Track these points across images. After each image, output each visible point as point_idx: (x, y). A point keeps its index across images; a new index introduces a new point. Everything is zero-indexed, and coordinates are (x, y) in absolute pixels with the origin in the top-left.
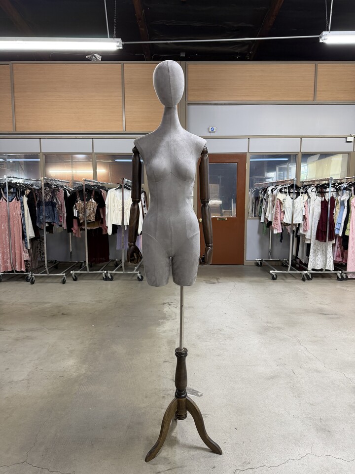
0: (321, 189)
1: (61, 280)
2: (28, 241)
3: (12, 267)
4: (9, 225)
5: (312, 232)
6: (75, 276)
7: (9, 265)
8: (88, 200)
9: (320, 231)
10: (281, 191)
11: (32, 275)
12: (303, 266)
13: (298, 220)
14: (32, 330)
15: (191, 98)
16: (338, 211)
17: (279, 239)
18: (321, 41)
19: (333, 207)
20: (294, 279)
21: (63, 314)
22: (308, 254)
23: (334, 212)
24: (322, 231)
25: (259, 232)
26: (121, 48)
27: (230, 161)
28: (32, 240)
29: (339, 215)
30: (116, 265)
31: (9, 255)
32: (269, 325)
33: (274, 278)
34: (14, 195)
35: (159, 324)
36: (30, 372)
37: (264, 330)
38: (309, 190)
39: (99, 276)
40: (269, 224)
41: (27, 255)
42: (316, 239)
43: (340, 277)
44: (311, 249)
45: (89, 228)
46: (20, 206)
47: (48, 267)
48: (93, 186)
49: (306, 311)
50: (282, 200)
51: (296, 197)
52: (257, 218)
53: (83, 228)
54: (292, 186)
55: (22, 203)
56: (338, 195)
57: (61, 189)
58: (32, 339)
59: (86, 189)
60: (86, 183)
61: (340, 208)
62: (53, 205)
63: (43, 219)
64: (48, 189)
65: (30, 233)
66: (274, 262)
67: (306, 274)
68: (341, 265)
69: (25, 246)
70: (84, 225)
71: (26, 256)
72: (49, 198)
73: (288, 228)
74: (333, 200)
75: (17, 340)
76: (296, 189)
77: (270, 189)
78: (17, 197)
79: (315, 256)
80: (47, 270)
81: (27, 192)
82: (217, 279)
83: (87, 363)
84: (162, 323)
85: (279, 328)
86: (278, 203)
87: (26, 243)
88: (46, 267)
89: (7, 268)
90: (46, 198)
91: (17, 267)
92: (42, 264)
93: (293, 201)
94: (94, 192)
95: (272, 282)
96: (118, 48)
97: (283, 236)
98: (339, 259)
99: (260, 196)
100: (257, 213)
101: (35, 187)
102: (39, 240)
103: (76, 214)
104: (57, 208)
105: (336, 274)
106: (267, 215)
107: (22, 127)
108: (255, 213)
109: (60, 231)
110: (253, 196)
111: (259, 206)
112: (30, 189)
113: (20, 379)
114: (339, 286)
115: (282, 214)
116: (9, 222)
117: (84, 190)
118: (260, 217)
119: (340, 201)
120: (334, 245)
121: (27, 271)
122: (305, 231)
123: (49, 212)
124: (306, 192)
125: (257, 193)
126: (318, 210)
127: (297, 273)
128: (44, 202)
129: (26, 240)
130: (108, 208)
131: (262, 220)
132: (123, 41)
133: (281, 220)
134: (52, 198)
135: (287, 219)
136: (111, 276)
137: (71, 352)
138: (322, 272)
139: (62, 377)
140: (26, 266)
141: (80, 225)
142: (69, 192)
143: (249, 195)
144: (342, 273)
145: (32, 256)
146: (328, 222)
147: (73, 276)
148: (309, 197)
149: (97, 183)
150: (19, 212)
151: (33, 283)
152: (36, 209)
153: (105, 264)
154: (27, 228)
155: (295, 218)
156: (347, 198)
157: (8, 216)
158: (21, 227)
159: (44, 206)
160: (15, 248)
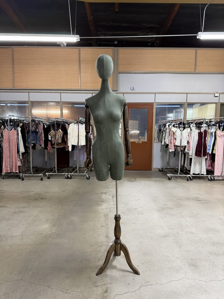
0: (199, 125)
1: (40, 178)
2: (21, 154)
3: (11, 170)
4: (9, 145)
5: (193, 151)
6: (49, 176)
7: (9, 168)
8: (57, 130)
10: (174, 126)
11: (22, 175)
12: (188, 172)
13: (184, 143)
14: (23, 207)
15: (120, 69)
16: (209, 138)
17: (174, 155)
18: (198, 38)
19: (205, 136)
20: (182, 180)
21: (42, 198)
22: (190, 165)
23: (206, 139)
24: (199, 151)
25: (161, 151)
26: (79, 40)
27: (143, 107)
28: (23, 154)
29: (209, 141)
30: (74, 169)
31: (9, 163)
32: (165, 206)
33: (169, 179)
34: (13, 126)
35: (99, 205)
36: (23, 231)
37: (162, 209)
38: (191, 126)
39: (63, 176)
40: (167, 146)
41: (20, 162)
42: (195, 155)
43: (210, 179)
44: (192, 161)
45: (58, 147)
46: (16, 133)
47: (32, 170)
48: (61, 122)
50: (174, 131)
51: (183, 130)
52: (160, 142)
53: (54, 147)
54: (181, 123)
55: (18, 131)
56: (209, 129)
57: (41, 123)
58: (23, 212)
59: (57, 123)
60: (57, 120)
61: (210, 137)
62: (37, 133)
63: (30, 141)
64: (33, 123)
65: (22, 150)
66: (170, 169)
67: (189, 177)
68: (210, 172)
69: (19, 157)
70: (55, 145)
71: (19, 164)
72: (34, 128)
73: (179, 148)
74: (205, 131)
75: (15, 213)
76: (183, 125)
77: (167, 124)
78: (14, 128)
79: (195, 166)
80: (32, 172)
81: (21, 124)
82: (135, 179)
83: (56, 226)
84: (101, 204)
85: (171, 208)
86: (172, 133)
87: (19, 156)
88: (31, 170)
89: (8, 170)
90: (32, 129)
91: (14, 170)
92: (28, 169)
93: (181, 132)
94: (61, 125)
95: (168, 181)
96: (77, 41)
97: (175, 153)
98: (210, 168)
99: (162, 129)
100: (160, 139)
101: (25, 121)
102: (27, 154)
103: (50, 139)
104: (39, 135)
106: (166, 140)
107: (18, 85)
108: (159, 139)
109: (40, 149)
110: (157, 129)
111: (161, 135)
112: (22, 123)
113: (17, 235)
114: (209, 184)
115: (175, 140)
116: (9, 143)
117: (55, 124)
118: (162, 142)
119: (210, 133)
120: (206, 159)
121: (19, 172)
122: (189, 150)
123: (34, 137)
124: (189, 127)
125: (160, 126)
126: (196, 138)
127: (183, 176)
128: (31, 131)
129: (20, 154)
130: (69, 135)
131: (163, 144)
132: (80, 36)
133: (174, 144)
134: (36, 129)
135: (178, 143)
136: (70, 176)
137: (47, 220)
138: (199, 176)
139: (42, 234)
140: (19, 170)
141: (52, 145)
142: (46, 125)
143: (155, 128)
144: (211, 176)
145: (23, 163)
146: (203, 145)
147: (48, 176)
148: (191, 130)
149: (63, 120)
150: (16, 136)
151: (23, 180)
152: (26, 135)
153: (67, 169)
154: (20, 147)
155: (183, 142)
156: (214, 131)
157: (9, 139)
158: (16, 145)
159: (31, 133)
160: (13, 159)
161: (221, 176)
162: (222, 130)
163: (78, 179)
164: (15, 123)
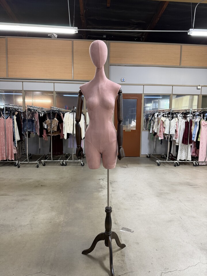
0: (185, 114)
1: (36, 165)
2: (16, 142)
3: (6, 158)
4: (5, 133)
5: (180, 139)
7: (4, 156)
8: (53, 119)
9: (184, 139)
10: (163, 116)
11: (18, 163)
12: (174, 158)
13: (173, 132)
14: (25, 195)
15: (111, 62)
17: (161, 142)
18: (188, 34)
19: (191, 125)
20: (169, 165)
21: (42, 186)
22: (177, 151)
23: (192, 128)
24: (185, 139)
26: (77, 32)
27: (133, 98)
28: (18, 142)
29: (194, 130)
31: (5, 150)
32: (161, 191)
34: (9, 115)
35: (99, 191)
36: (31, 220)
37: (160, 195)
38: (178, 115)
41: (16, 150)
42: (182, 143)
43: (195, 164)
44: (179, 148)
45: (53, 135)
46: (12, 121)
47: (28, 157)
48: (56, 111)
49: (180, 184)
50: (164, 121)
51: (172, 120)
52: (148, 130)
53: (49, 135)
54: (169, 113)
55: (13, 120)
56: (193, 118)
57: (36, 112)
58: (26, 200)
59: (52, 112)
60: (52, 109)
61: (195, 126)
62: (33, 121)
63: (26, 129)
64: (29, 112)
65: (18, 138)
66: (157, 156)
67: (176, 162)
68: (195, 158)
69: (15, 145)
70: (50, 133)
71: (15, 151)
72: (30, 117)
73: (166, 136)
74: (191, 121)
75: (18, 201)
76: (171, 114)
77: (156, 114)
78: (10, 116)
79: (181, 153)
81: (16, 113)
82: (127, 165)
83: (63, 214)
84: (101, 190)
85: (168, 193)
86: (162, 123)
87: (15, 143)
89: (3, 158)
90: (28, 117)
91: (9, 158)
93: (170, 122)
94: (56, 114)
95: (157, 167)
96: (75, 33)
98: (194, 154)
100: (148, 127)
101: (19, 110)
102: (21, 141)
103: (46, 127)
104: (35, 123)
105: (193, 163)
106: (154, 128)
107: (12, 75)
108: (146, 128)
112: (17, 111)
113: (25, 224)
114: (195, 169)
115: (164, 129)
116: (5, 131)
119: (194, 122)
120: (191, 146)
121: (15, 160)
122: (176, 138)
123: (30, 126)
124: (177, 117)
126: (183, 127)
127: (171, 162)
128: (27, 120)
129: (15, 142)
130: (65, 124)
131: (151, 132)
132: (78, 28)
133: (163, 132)
134: (32, 118)
135: (166, 132)
136: (66, 163)
137: (52, 208)
138: (185, 162)
139: (51, 222)
140: (15, 157)
141: (47, 132)
142: (41, 114)
143: (143, 119)
144: (196, 162)
145: (18, 151)
146: (189, 134)
147: (43, 163)
148: (178, 120)
149: (57, 109)
150: (12, 125)
151: (19, 167)
152: (22, 123)
153: (61, 156)
154: (16, 135)
155: (171, 131)
156: (199, 120)
157: (5, 127)
158: (12, 134)
159: (27, 122)
160: (8, 146)
161: (205, 162)
162: (205, 119)
163: (73, 165)
164: (11, 112)
